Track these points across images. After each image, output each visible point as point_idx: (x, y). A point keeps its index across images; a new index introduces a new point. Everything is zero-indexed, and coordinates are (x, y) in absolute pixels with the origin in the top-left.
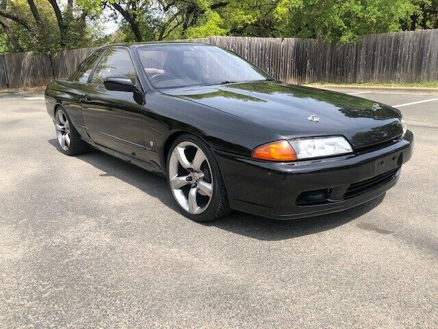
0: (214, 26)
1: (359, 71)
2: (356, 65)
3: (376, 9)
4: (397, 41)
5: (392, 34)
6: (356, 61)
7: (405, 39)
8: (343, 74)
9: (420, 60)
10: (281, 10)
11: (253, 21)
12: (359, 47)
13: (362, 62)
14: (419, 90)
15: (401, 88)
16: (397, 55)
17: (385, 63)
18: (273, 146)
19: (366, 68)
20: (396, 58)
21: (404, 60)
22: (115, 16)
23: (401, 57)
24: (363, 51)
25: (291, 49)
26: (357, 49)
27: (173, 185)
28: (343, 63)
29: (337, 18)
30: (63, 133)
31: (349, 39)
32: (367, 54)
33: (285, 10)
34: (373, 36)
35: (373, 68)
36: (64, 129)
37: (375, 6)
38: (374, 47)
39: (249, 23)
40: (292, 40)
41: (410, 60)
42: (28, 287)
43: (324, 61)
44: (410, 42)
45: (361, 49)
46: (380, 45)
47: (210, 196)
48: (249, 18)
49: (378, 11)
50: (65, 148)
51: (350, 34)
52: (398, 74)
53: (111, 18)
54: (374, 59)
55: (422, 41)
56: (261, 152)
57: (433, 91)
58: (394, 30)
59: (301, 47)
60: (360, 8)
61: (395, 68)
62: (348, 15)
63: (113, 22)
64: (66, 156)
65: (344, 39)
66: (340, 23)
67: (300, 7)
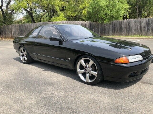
0: (62, 17)
1: (110, 32)
2: (109, 30)
3: (115, 13)
4: (121, 23)
5: (120, 20)
6: (109, 29)
7: (124, 22)
8: (105, 33)
9: (129, 29)
10: (84, 12)
11: (75, 15)
12: (110, 24)
13: (111, 29)
14: (130, 38)
15: (124, 37)
16: (122, 27)
17: (118, 30)
18: (121, 58)
19: (112, 31)
20: (121, 28)
21: (124, 29)
22: (23, 13)
23: (123, 28)
24: (111, 25)
25: (88, 25)
26: (109, 25)
27: (79, 73)
28: (105, 30)
29: (103, 15)
30: (23, 56)
31: (107, 22)
32: (112, 27)
33: (86, 12)
34: (114, 21)
35: (114, 31)
36: (23, 54)
37: (114, 12)
38: (115, 24)
39: (74, 16)
40: (88, 22)
41: (126, 29)
42: (46, 113)
43: (98, 29)
44: (126, 23)
45: (110, 25)
46: (116, 24)
47: (96, 76)
48: (73, 15)
49: (116, 13)
50: (24, 61)
51: (107, 20)
52: (122, 33)
53: (21, 14)
54: (114, 28)
55: (129, 23)
56: (118, 60)
57: (134, 38)
58: (121, 19)
59: (91, 24)
60: (110, 12)
61: (121, 31)
62: (106, 14)
63: (22, 15)
64: (24, 64)
65: (105, 22)
66: (104, 16)
67: (91, 11)
